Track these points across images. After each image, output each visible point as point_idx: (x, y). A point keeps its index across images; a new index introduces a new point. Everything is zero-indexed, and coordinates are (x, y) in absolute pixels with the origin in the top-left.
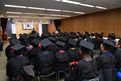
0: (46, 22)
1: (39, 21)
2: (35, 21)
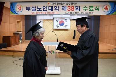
0: (97, 9)
1: (78, 7)
2: (67, 7)
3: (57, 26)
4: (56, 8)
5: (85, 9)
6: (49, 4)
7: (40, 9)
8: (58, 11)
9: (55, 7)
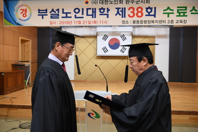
0: (197, 11)
1: (151, 9)
2: (127, 10)
3: (105, 49)
4: (102, 11)
5: (168, 14)
6: (87, 3)
7: (69, 15)
8: (108, 17)
9: (100, 9)
